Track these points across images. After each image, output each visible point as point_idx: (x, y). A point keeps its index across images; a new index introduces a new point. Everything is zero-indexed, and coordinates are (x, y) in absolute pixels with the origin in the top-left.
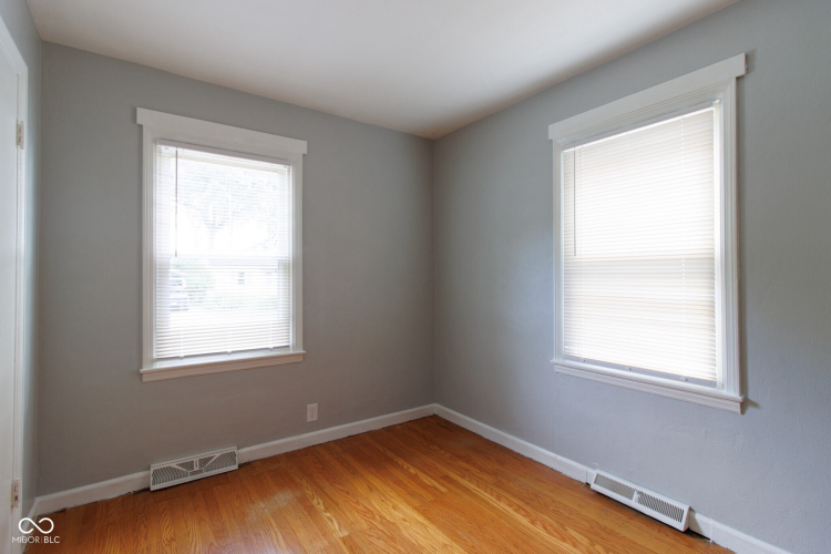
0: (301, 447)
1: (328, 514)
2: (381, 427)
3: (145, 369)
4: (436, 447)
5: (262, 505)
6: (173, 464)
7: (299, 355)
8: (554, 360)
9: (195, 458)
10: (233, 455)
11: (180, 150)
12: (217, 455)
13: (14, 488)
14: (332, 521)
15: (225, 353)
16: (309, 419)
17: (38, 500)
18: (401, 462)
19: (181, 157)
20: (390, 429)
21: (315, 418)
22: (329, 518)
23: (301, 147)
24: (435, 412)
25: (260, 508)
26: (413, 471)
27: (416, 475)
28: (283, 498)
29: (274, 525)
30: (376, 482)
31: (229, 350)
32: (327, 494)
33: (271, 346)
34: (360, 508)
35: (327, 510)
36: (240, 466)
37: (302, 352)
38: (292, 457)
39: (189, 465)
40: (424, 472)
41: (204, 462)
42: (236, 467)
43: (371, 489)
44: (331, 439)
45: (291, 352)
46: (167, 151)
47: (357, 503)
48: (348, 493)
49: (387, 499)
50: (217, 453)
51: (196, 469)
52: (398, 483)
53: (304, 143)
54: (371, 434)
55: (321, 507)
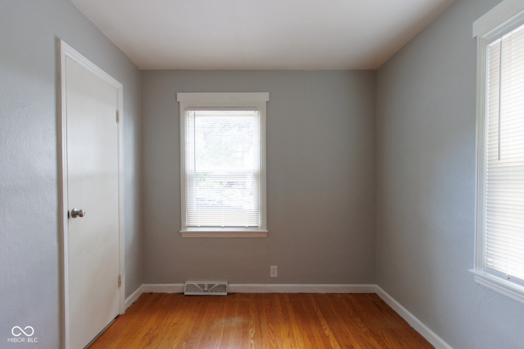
0: (266, 292)
1: (252, 342)
2: (325, 292)
3: (182, 231)
4: (359, 320)
5: (224, 321)
6: (196, 283)
7: (264, 233)
8: (474, 271)
9: (206, 283)
10: (225, 286)
11: (196, 112)
12: (217, 284)
13: (119, 278)
14: (251, 347)
15: (220, 227)
16: (272, 275)
17: (143, 285)
18: (323, 322)
19: (197, 116)
20: (332, 296)
21: (276, 276)
22: (251, 344)
23: (264, 97)
24: (376, 292)
25: (222, 323)
26: (327, 332)
27: (328, 337)
28: (237, 320)
29: (221, 336)
30: (296, 331)
31: (223, 226)
32: (261, 328)
33: (247, 225)
34: (274, 345)
35: (253, 339)
36: (228, 294)
37: (266, 231)
38: (258, 297)
39: (203, 286)
40: (336, 337)
41: (210, 286)
42: (225, 294)
43: (289, 335)
44: (287, 292)
45: (260, 230)
46: (191, 113)
47: (274, 341)
48: (273, 332)
49: (295, 346)
50: (217, 283)
51: (206, 289)
52: (311, 337)
53: (268, 93)
54: (315, 295)
55: (252, 335)
